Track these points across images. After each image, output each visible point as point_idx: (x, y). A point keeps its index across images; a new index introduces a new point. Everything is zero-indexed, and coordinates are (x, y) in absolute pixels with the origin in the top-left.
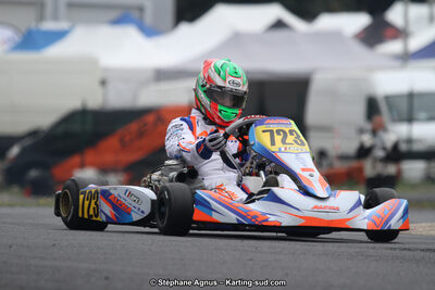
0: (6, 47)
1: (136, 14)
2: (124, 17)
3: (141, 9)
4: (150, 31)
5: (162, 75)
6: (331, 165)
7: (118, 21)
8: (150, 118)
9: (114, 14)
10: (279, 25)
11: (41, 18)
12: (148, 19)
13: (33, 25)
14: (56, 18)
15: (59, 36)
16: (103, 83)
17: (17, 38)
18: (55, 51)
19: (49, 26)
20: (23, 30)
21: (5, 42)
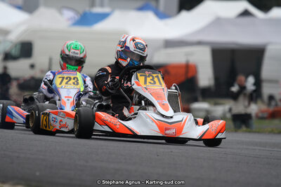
0: (70, 22)
1: (153, 4)
4: (162, 15)
5: (169, 44)
6: (276, 105)
7: (141, 9)
9: (139, 4)
10: (246, 13)
11: (93, 4)
12: (161, 7)
13: (87, 9)
14: (102, 5)
15: (104, 16)
17: (77, 17)
18: (100, 26)
19: (97, 10)
20: (81, 11)
21: (69, 19)
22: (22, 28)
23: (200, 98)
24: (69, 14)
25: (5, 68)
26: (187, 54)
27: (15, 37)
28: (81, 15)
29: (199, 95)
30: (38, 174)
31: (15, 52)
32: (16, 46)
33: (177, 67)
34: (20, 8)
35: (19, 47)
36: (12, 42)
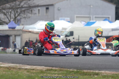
0: (84, 25)
1: (108, 19)
2: (106, 19)
3: (109, 18)
4: (110, 22)
5: (113, 30)
7: (104, 20)
8: (111, 38)
9: (104, 19)
12: (110, 20)
13: (89, 21)
14: (93, 20)
15: (94, 23)
18: (93, 26)
19: (91, 21)
20: (87, 22)
21: (84, 24)
22: (70, 27)
24: (83, 23)
25: (67, 39)
27: (68, 30)
31: (68, 34)
32: (69, 32)
34: (69, 22)
36: (67, 32)
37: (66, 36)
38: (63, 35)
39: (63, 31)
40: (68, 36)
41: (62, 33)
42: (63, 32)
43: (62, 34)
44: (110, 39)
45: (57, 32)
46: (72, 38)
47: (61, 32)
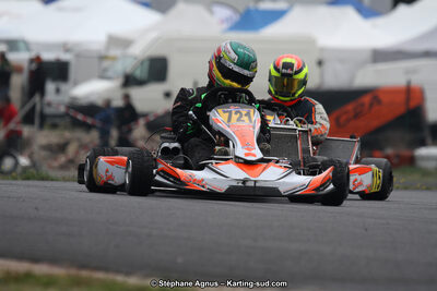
0: (225, 26)
4: (367, 12)
5: (379, 56)
7: (335, 2)
8: (366, 99)
13: (251, 5)
15: (276, 16)
16: (320, 63)
17: (236, 18)
19: (267, 5)
20: (242, 9)
21: (222, 22)
22: (153, 35)
23: (429, 140)
24: (223, 13)
26: (407, 72)
27: (140, 50)
28: (241, 15)
29: (427, 134)
30: (180, 260)
31: (138, 74)
32: (142, 63)
33: (393, 92)
34: (146, 5)
35: (146, 65)
36: (135, 58)
37: (129, 81)
38: (110, 74)
39: (114, 52)
40: (140, 83)
41: (106, 64)
42: (114, 59)
43: (105, 70)
44: (363, 105)
45: (78, 56)
46: (161, 96)
47: (102, 58)
